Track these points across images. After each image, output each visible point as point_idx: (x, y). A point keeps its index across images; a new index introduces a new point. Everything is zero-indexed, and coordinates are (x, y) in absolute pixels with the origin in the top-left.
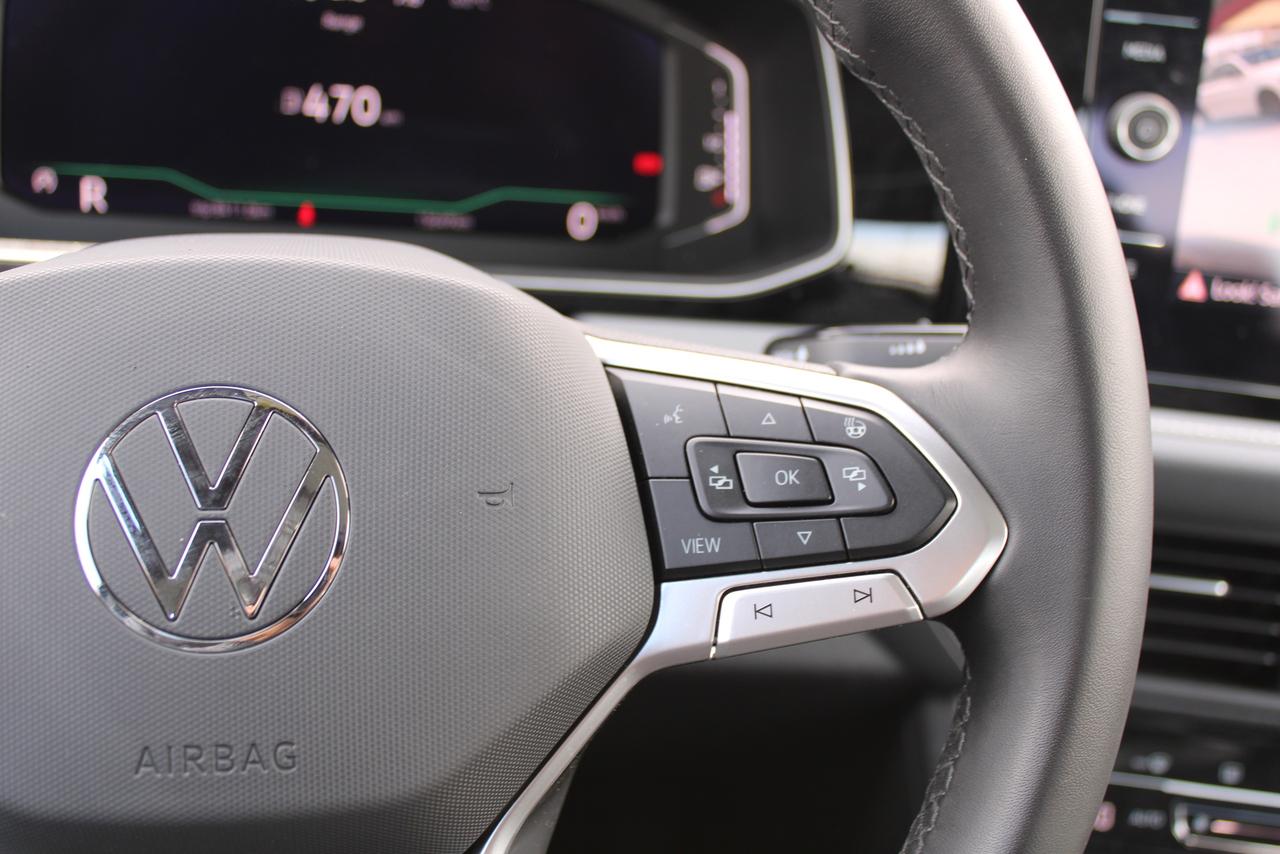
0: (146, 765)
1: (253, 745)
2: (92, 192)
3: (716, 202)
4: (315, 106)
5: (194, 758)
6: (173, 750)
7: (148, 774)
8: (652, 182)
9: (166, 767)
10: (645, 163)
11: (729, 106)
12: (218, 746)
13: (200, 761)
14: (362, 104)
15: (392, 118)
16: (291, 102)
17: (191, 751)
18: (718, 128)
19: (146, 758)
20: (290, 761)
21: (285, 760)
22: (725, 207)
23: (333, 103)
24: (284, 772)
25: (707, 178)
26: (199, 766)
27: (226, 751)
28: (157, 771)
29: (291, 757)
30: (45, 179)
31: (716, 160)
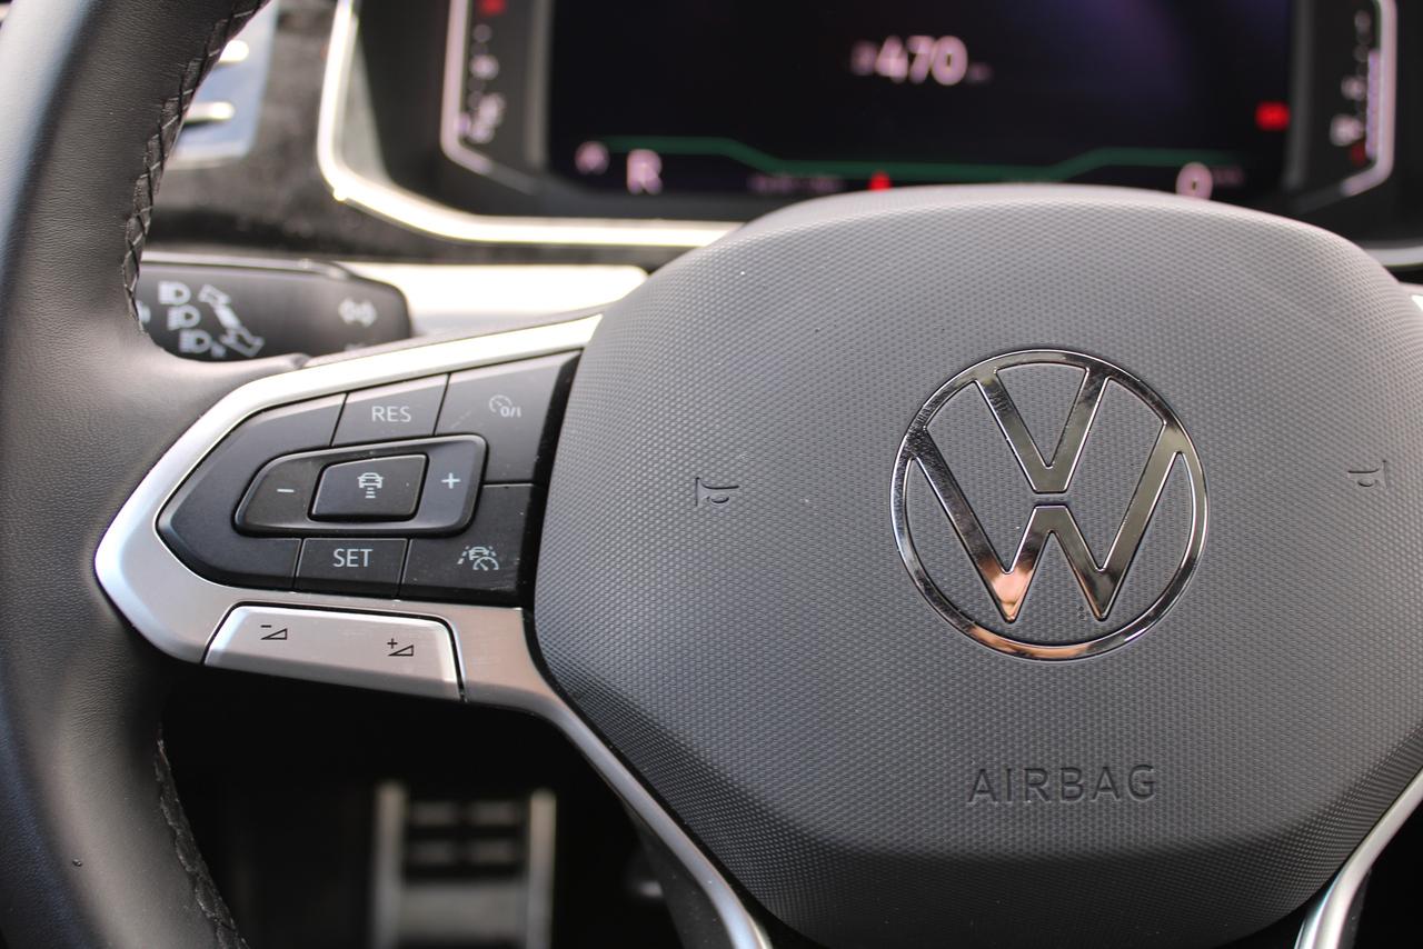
0: (981, 792)
1: (1106, 768)
2: (643, 170)
3: (1357, 157)
4: (891, 63)
5: (1035, 784)
6: (1012, 773)
7: (984, 801)
8: (1279, 137)
9: (1004, 794)
10: (1270, 116)
11: (1373, 42)
12: (1065, 769)
13: (1044, 787)
14: (944, 59)
15: (979, 74)
16: (864, 59)
17: (1032, 775)
18: (1360, 70)
19: (982, 782)
20: (1147, 788)
21: (1142, 786)
22: (1367, 163)
23: (911, 58)
24: (1140, 801)
25: (1345, 131)
26: (1042, 792)
27: (1075, 775)
28: (995, 800)
29: (1150, 783)
30: (592, 157)
31: (1357, 109)
